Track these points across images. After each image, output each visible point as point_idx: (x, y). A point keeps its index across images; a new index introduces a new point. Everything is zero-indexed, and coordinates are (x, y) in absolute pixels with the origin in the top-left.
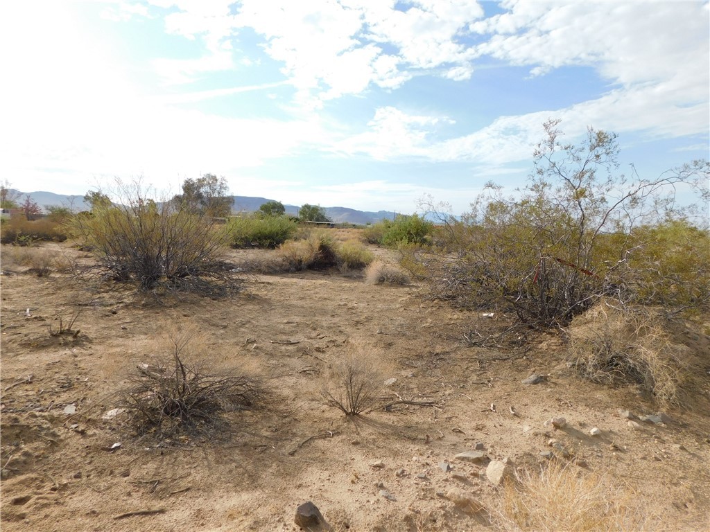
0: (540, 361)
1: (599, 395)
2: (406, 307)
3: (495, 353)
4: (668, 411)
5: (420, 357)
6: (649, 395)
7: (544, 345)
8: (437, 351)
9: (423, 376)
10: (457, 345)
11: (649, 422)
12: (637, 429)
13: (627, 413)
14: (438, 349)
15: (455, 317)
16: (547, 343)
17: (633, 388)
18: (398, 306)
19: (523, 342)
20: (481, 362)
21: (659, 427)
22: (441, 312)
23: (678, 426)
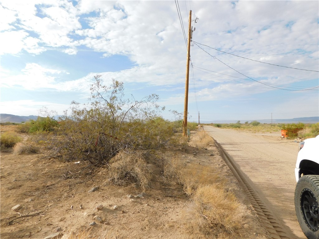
0: (98, 180)
1: (121, 191)
2: (35, 164)
3: (78, 180)
4: (145, 192)
5: (37, 189)
6: (138, 187)
7: (100, 173)
8: (48, 185)
9: (38, 199)
10: (59, 179)
11: (138, 198)
12: (133, 202)
13: (130, 196)
14: (49, 184)
15: (61, 166)
16: (102, 171)
17: (133, 185)
18: (30, 164)
19: (91, 173)
20: (70, 186)
21: (142, 199)
22: (54, 164)
23: (148, 196)
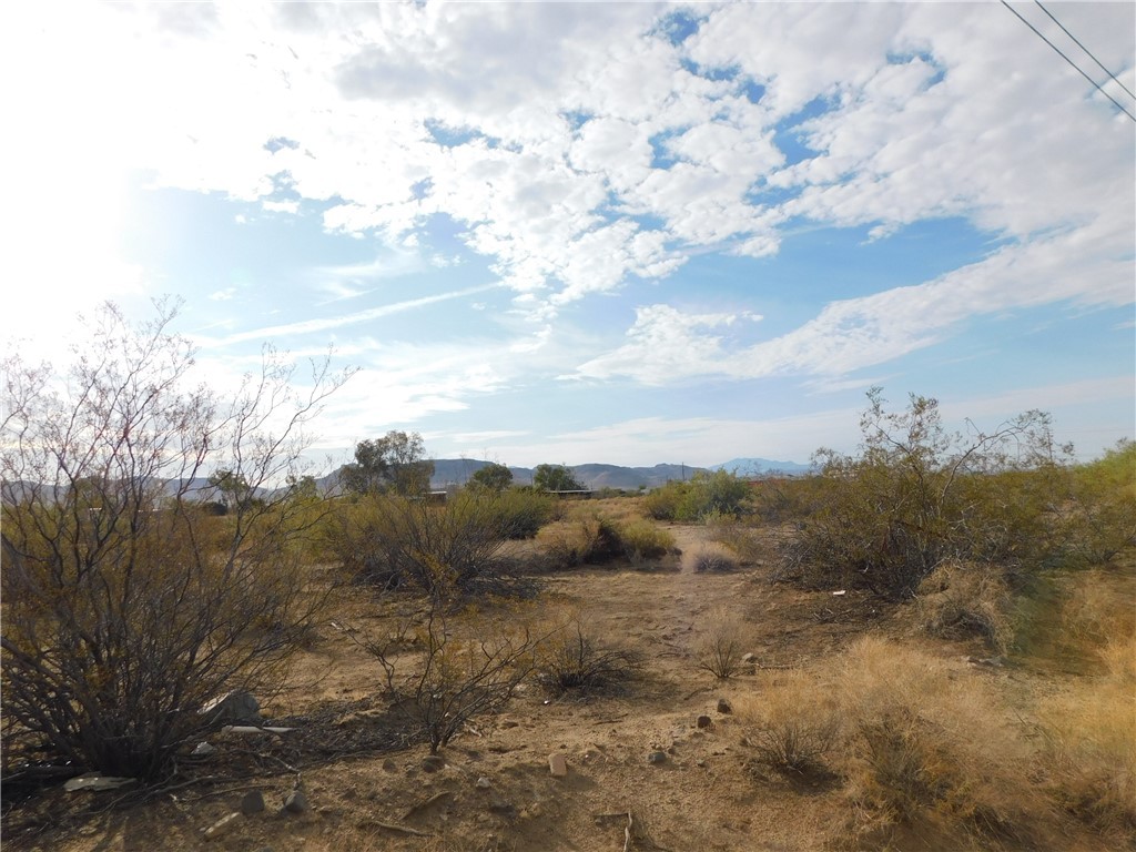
0: (894, 628)
1: (945, 648)
2: (744, 592)
3: (849, 627)
4: (1009, 655)
5: (771, 636)
6: (992, 646)
7: (899, 615)
8: (788, 630)
9: (778, 651)
10: (807, 623)
11: (988, 664)
12: (974, 668)
13: (968, 658)
14: (789, 628)
15: (802, 598)
16: (902, 612)
17: (978, 640)
18: (733, 593)
19: (877, 614)
20: (834, 635)
21: (998, 667)
22: (784, 595)
23: (1009, 665)
